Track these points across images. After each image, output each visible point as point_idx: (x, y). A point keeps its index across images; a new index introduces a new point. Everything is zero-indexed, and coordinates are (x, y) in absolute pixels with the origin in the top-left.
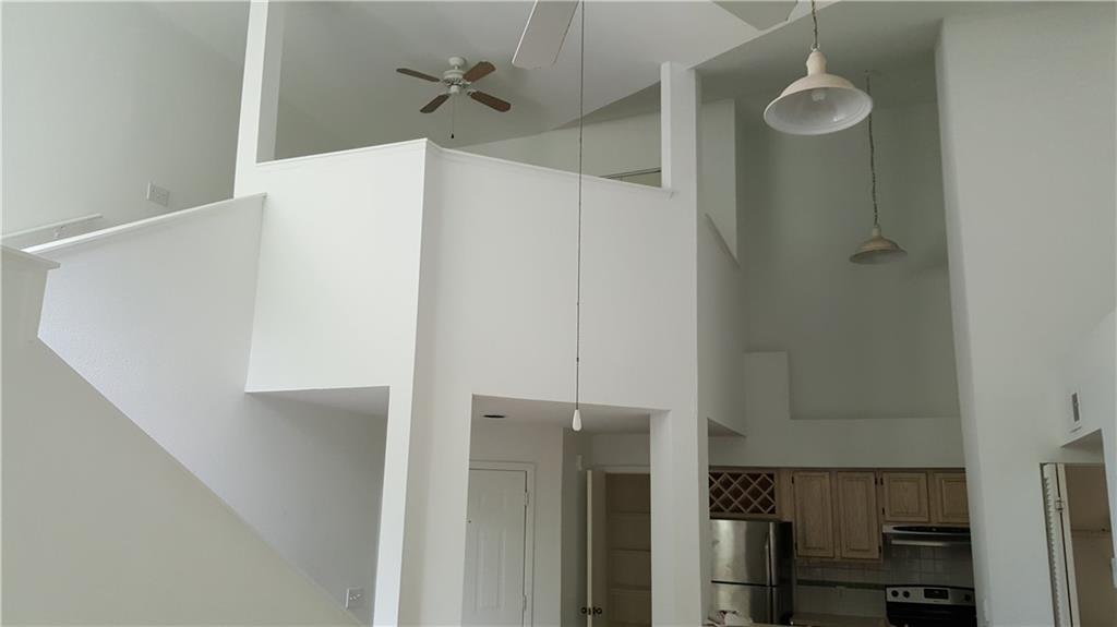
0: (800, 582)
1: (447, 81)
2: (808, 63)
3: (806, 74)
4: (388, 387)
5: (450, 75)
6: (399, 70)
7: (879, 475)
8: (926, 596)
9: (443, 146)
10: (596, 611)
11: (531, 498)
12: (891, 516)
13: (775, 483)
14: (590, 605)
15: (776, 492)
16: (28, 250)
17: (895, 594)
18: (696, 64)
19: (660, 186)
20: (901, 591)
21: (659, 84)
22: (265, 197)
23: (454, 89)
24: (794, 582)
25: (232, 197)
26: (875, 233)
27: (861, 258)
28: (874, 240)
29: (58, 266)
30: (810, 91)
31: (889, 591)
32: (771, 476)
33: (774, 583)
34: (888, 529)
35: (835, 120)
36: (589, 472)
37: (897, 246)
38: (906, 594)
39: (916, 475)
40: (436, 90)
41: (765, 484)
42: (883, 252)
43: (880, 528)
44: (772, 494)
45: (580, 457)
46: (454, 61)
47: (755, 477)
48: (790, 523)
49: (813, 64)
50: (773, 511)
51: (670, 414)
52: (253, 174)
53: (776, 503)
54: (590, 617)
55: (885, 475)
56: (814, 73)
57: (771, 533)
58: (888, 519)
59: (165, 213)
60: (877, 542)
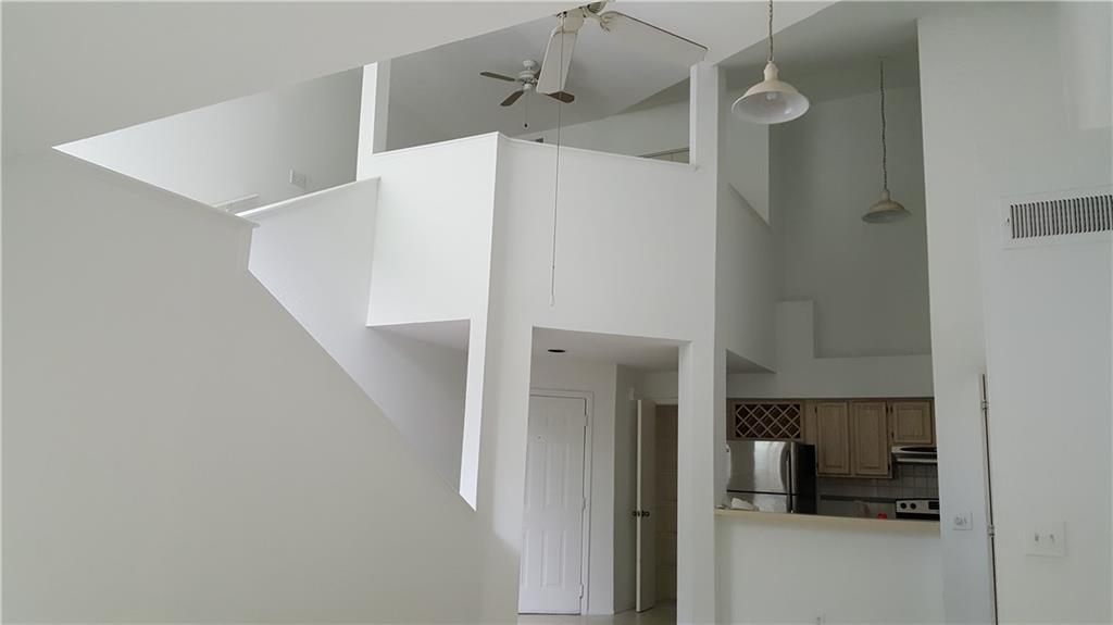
0: (823, 498)
1: (522, 80)
2: (765, 72)
3: (763, 79)
4: (469, 321)
5: (525, 75)
6: (482, 74)
7: (888, 404)
8: (930, 508)
9: (510, 136)
10: (644, 514)
11: (590, 419)
12: (899, 438)
13: (801, 413)
14: (639, 509)
15: (801, 420)
16: (239, 215)
17: (904, 506)
18: (718, 61)
19: (688, 162)
20: (908, 503)
21: (689, 78)
22: (380, 179)
23: (527, 86)
24: (818, 498)
25: (355, 180)
26: (884, 196)
27: (872, 217)
28: (882, 202)
29: (258, 226)
30: (766, 93)
31: (899, 503)
32: (798, 407)
33: (793, 492)
34: (896, 450)
35: (787, 112)
36: (639, 402)
37: (902, 207)
38: (913, 506)
39: (921, 404)
40: (512, 88)
41: (792, 414)
42: (890, 212)
43: (889, 448)
44: (798, 422)
45: (632, 390)
46: (528, 63)
47: (783, 407)
48: (813, 446)
49: (768, 72)
50: (798, 436)
51: (691, 345)
52: (370, 162)
53: (801, 429)
54: (639, 519)
55: (895, 404)
56: (769, 81)
57: (792, 451)
58: (897, 441)
59: (306, 194)
60: (886, 461)
